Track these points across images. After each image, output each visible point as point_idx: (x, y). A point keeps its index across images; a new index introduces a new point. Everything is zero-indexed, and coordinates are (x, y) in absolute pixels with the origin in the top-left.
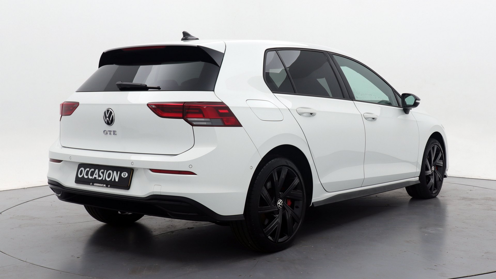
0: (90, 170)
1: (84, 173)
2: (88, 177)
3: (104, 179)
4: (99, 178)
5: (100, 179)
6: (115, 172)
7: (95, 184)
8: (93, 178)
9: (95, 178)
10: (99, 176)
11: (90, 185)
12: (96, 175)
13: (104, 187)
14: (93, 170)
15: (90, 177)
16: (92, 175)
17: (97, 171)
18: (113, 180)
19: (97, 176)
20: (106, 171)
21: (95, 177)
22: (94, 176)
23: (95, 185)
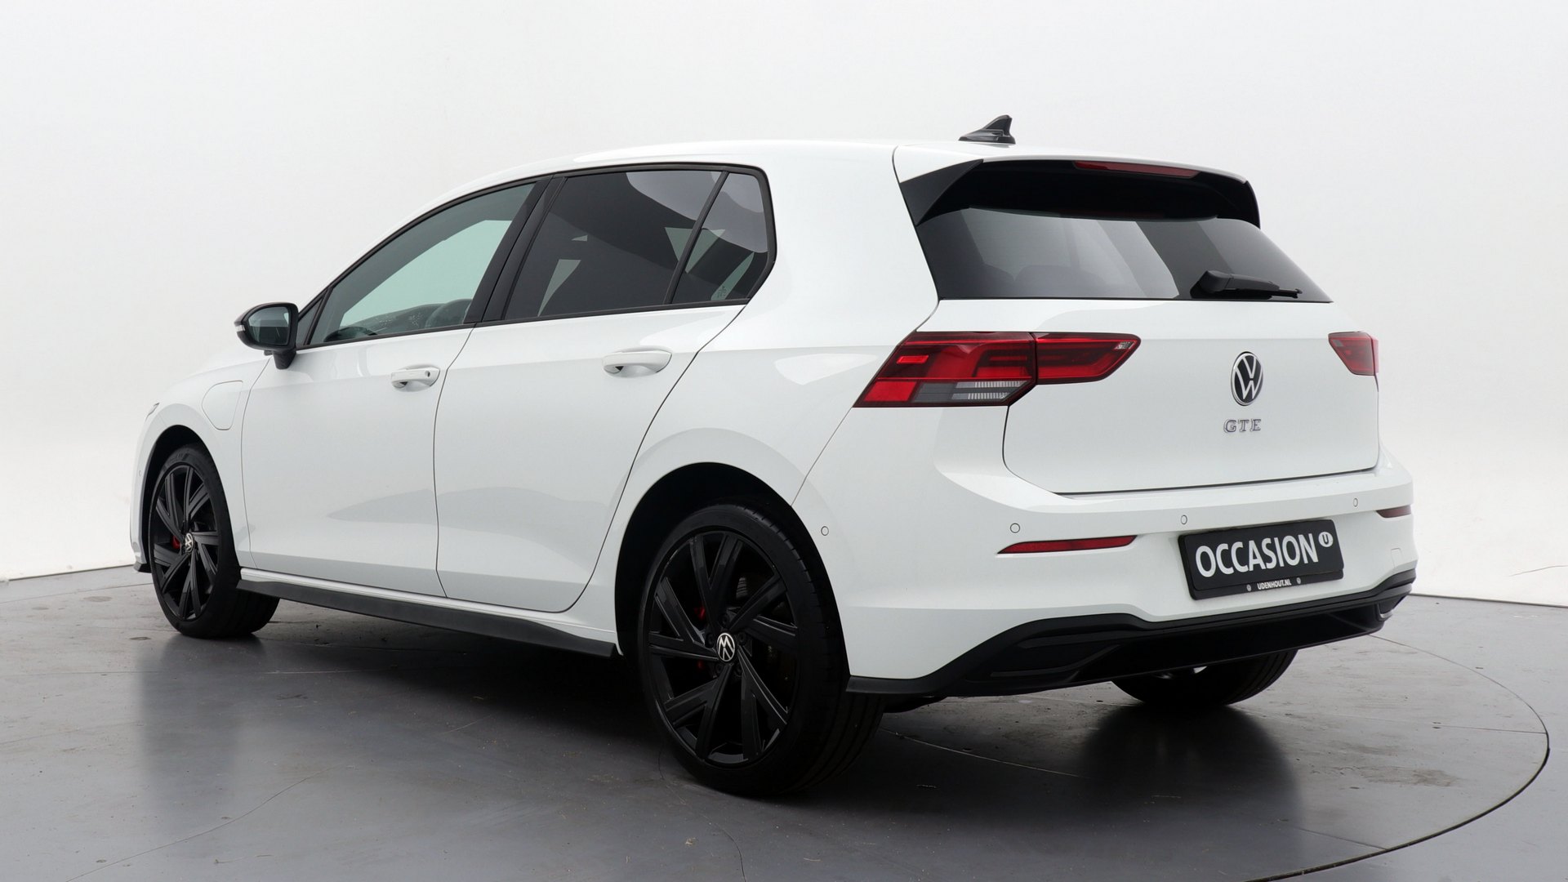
0: (1230, 547)
1: (1216, 560)
2: (1235, 569)
3: (1282, 564)
4: (1267, 564)
5: (1271, 566)
6: (1301, 538)
7: (1261, 586)
8: (1251, 569)
9: (1257, 566)
10: (1267, 559)
11: (1247, 591)
12: (1255, 557)
13: (1287, 586)
14: (1239, 545)
15: (1243, 569)
16: (1243, 560)
17: (1252, 545)
18: (1306, 561)
19: (1259, 561)
20: (1276, 540)
21: (1255, 566)
22: (1252, 562)
23: (1262, 590)
